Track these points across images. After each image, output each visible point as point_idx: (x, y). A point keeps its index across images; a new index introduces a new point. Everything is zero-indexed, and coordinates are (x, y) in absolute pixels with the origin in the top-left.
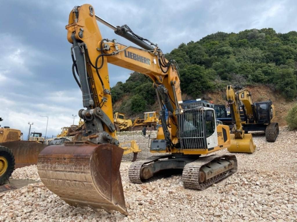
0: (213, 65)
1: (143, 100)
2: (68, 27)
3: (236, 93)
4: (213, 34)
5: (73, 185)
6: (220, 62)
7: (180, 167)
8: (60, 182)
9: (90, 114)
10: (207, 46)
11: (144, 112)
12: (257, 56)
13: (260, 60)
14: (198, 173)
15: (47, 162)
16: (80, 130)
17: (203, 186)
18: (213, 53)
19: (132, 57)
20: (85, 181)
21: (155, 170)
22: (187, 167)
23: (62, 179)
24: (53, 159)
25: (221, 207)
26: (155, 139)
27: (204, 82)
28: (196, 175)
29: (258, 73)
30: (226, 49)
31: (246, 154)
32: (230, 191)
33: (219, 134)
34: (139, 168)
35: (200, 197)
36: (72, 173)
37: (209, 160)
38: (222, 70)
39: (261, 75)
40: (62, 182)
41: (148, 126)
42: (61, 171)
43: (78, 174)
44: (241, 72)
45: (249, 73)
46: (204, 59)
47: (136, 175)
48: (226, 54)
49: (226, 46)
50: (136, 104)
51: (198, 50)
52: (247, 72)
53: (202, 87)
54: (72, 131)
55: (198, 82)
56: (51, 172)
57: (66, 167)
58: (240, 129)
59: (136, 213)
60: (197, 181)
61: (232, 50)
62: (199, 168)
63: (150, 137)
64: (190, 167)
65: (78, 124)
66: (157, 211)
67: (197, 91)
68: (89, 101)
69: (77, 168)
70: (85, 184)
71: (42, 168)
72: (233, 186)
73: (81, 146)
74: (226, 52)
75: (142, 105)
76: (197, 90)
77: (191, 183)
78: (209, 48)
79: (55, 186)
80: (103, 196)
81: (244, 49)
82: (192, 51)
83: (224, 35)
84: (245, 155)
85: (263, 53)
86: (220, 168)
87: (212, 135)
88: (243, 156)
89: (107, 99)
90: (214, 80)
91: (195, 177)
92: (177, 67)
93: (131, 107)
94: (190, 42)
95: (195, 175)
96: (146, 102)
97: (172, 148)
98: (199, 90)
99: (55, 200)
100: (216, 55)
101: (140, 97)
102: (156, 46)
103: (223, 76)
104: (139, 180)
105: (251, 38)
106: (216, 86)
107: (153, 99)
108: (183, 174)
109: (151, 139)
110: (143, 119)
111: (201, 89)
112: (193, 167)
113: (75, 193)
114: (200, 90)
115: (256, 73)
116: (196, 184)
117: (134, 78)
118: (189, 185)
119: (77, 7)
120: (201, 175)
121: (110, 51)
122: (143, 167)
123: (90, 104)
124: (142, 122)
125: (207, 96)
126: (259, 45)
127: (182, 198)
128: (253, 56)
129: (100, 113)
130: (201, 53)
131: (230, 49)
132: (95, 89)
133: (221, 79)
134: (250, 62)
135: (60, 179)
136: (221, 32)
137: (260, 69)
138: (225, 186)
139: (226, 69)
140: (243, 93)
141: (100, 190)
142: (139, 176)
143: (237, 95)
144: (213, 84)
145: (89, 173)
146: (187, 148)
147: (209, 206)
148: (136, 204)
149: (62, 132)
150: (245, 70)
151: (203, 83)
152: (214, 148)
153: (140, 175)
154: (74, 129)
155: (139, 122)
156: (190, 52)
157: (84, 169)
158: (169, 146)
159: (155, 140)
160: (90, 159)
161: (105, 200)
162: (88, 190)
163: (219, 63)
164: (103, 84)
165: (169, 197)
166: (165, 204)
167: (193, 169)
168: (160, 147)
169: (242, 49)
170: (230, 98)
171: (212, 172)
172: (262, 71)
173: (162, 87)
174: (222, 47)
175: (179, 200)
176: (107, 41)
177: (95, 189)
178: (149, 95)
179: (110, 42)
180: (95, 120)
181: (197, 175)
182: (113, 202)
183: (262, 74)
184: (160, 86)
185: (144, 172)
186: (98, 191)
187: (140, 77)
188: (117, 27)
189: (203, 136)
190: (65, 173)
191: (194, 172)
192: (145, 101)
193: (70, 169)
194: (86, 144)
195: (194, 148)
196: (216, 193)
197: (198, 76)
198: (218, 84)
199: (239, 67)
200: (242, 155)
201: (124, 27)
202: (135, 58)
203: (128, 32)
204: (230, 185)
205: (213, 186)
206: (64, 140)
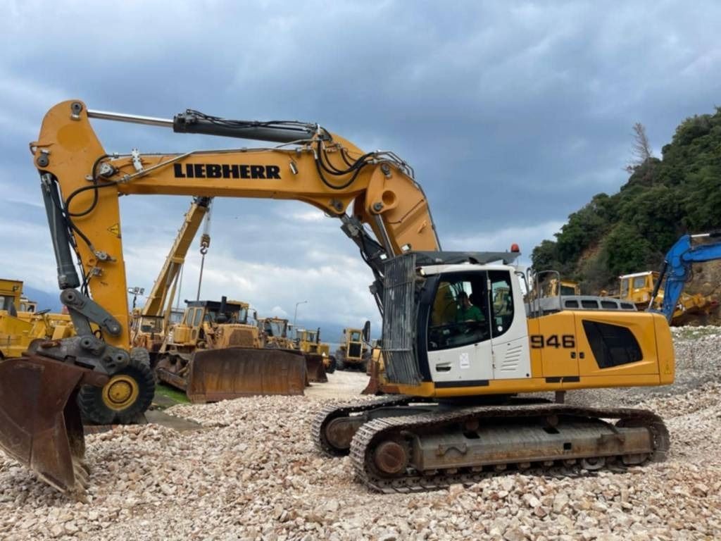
1: (637, 240)
11: (619, 275)
14: (366, 443)
19: (204, 173)
33: (546, 340)
34: (322, 419)
50: (617, 252)
60: (361, 464)
62: (377, 431)
75: (633, 253)
80: (8, 451)
96: (647, 243)
101: (629, 230)
116: (363, 474)
120: (388, 453)
142: (318, 437)
152: (492, 383)
153: (321, 435)
164: (89, 244)
176: (116, 157)
179: (121, 158)
182: (34, 468)
185: (332, 430)
188: (173, 120)
202: (215, 174)
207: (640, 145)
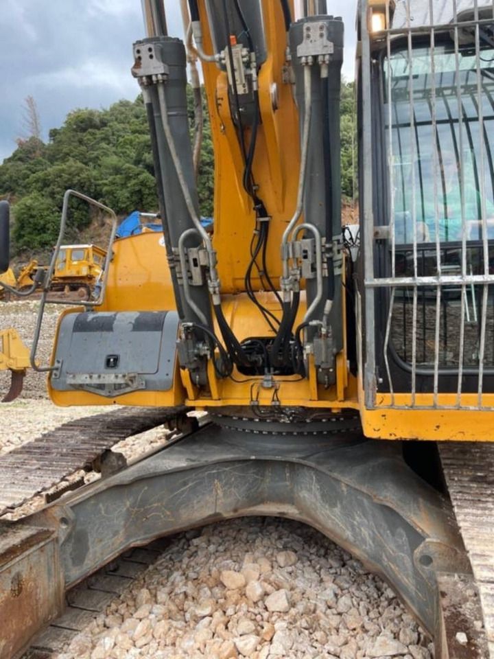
41: (67, 288)
93: (16, 232)
101: (42, 201)
117: (27, 153)
158: (198, 356)
187: (47, 152)
192: (59, 216)
207: (31, 120)
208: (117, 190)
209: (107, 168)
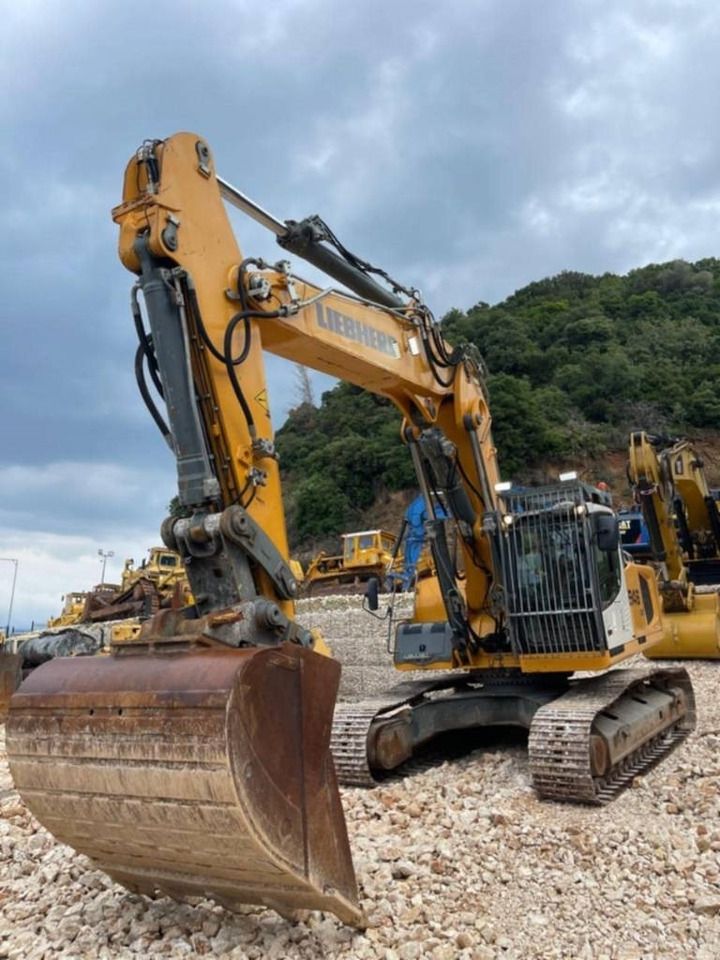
0: (558, 376)
1: (334, 494)
2: (121, 211)
3: (659, 457)
4: (547, 280)
5: (152, 818)
6: (578, 366)
7: (503, 719)
8: (98, 803)
9: (206, 533)
10: (531, 316)
11: (340, 533)
12: (695, 343)
13: (703, 356)
14: (587, 739)
15: (47, 726)
16: (124, 600)
17: (603, 788)
18: (553, 338)
19: (342, 329)
20: (206, 797)
21: (416, 732)
22: (544, 720)
23: (108, 796)
24: (69, 712)
25: (709, 873)
26: (408, 621)
27: (533, 430)
28: (580, 749)
29: (703, 396)
30: (595, 323)
31: (704, 663)
32: (709, 804)
33: (632, 596)
34: (363, 729)
35: (620, 837)
36: (152, 768)
37: (613, 689)
38: (585, 390)
39: (714, 404)
40: (108, 804)
41: (357, 579)
42: (106, 760)
43: (176, 771)
44: (649, 395)
45: (673, 397)
46: (526, 358)
47: (352, 755)
48: (593, 342)
49: (593, 315)
50: (312, 508)
51: (506, 331)
52: (667, 394)
53: (526, 446)
54: (100, 604)
55: (512, 431)
56: (62, 764)
57: (127, 744)
58: (680, 577)
59: (394, 918)
60: (584, 770)
61: (613, 326)
62: (588, 721)
63: (391, 616)
64: (553, 721)
65: (119, 582)
66: (473, 901)
67: (511, 458)
68: (202, 484)
69: (174, 746)
70: (205, 813)
71: (26, 752)
72: (712, 784)
73: (180, 655)
74: (594, 333)
75: (332, 509)
76: (512, 455)
77: (562, 778)
78: (539, 324)
79: (78, 821)
80: (277, 856)
81: (653, 324)
82: (487, 334)
83: (583, 281)
84: (704, 668)
85: (712, 335)
86: (646, 717)
87: (616, 600)
88: (697, 669)
89: (268, 474)
90: (562, 423)
91: (576, 757)
92: (480, 368)
93: (297, 519)
94: (476, 308)
95: (575, 748)
96: (346, 498)
97: (475, 652)
98: (517, 456)
99: (71, 868)
100: (562, 344)
101: (325, 482)
102: (412, 296)
103: (590, 408)
104: (366, 772)
105: (670, 289)
106: (573, 441)
107: (368, 490)
108: (531, 745)
109: (395, 621)
110: (340, 557)
111: (523, 453)
112: (566, 718)
113: (161, 849)
114: (522, 457)
115: (697, 398)
116: (582, 784)
117: (301, 423)
118: (554, 788)
119: (154, 141)
120: (597, 748)
121: (269, 302)
122: (377, 726)
123: (207, 494)
124: (335, 565)
125: (545, 474)
126: (698, 309)
127: (552, 844)
128: (680, 344)
129: (243, 527)
130: (517, 339)
131: (608, 324)
132: (221, 438)
133: (587, 420)
134: (674, 363)
135: (101, 795)
136: (574, 271)
137: (709, 384)
138: (680, 786)
139: (600, 387)
140: (680, 459)
141: (268, 831)
142: (362, 758)
143: (665, 463)
144: (564, 436)
145: (223, 765)
146: (534, 652)
147: (661, 872)
148: (384, 877)
149: (64, 611)
150: (659, 389)
151: (530, 433)
152: (626, 647)
153: (368, 755)
154: (105, 600)
155: (326, 567)
156: (481, 336)
157: (201, 750)
158: (461, 644)
159: (411, 626)
160: (224, 708)
161: (283, 873)
162: (218, 836)
163: (577, 368)
164: (250, 421)
165: (503, 842)
166: (493, 872)
167: (567, 725)
168: (430, 650)
169: (645, 324)
170: (641, 473)
171: (627, 733)
172: (716, 392)
173: (436, 437)
174: (582, 318)
175: (543, 851)
176: (261, 265)
177: (246, 832)
178: (356, 477)
179: (268, 270)
180: (225, 554)
181: (583, 748)
182: (314, 881)
183: (715, 400)
184: (428, 431)
185: (381, 742)
186: (260, 837)
187: (323, 421)
188: (286, 222)
189: (590, 606)
190: (119, 767)
191: (572, 739)
192: (341, 497)
193: (144, 752)
194: (203, 649)
195: (560, 650)
196: (658, 814)
197: (514, 411)
198: (580, 434)
199: (643, 380)
200: (694, 667)
201: (311, 224)
202: (350, 332)
203: (325, 243)
204: (702, 780)
205: (634, 785)
206: (75, 635)
207: (302, 387)
208: (401, 461)
209: (389, 436)
